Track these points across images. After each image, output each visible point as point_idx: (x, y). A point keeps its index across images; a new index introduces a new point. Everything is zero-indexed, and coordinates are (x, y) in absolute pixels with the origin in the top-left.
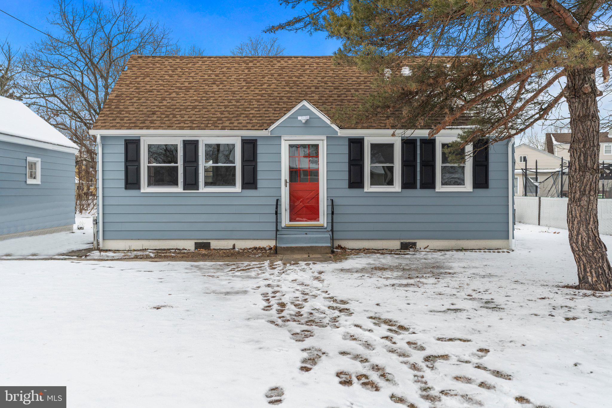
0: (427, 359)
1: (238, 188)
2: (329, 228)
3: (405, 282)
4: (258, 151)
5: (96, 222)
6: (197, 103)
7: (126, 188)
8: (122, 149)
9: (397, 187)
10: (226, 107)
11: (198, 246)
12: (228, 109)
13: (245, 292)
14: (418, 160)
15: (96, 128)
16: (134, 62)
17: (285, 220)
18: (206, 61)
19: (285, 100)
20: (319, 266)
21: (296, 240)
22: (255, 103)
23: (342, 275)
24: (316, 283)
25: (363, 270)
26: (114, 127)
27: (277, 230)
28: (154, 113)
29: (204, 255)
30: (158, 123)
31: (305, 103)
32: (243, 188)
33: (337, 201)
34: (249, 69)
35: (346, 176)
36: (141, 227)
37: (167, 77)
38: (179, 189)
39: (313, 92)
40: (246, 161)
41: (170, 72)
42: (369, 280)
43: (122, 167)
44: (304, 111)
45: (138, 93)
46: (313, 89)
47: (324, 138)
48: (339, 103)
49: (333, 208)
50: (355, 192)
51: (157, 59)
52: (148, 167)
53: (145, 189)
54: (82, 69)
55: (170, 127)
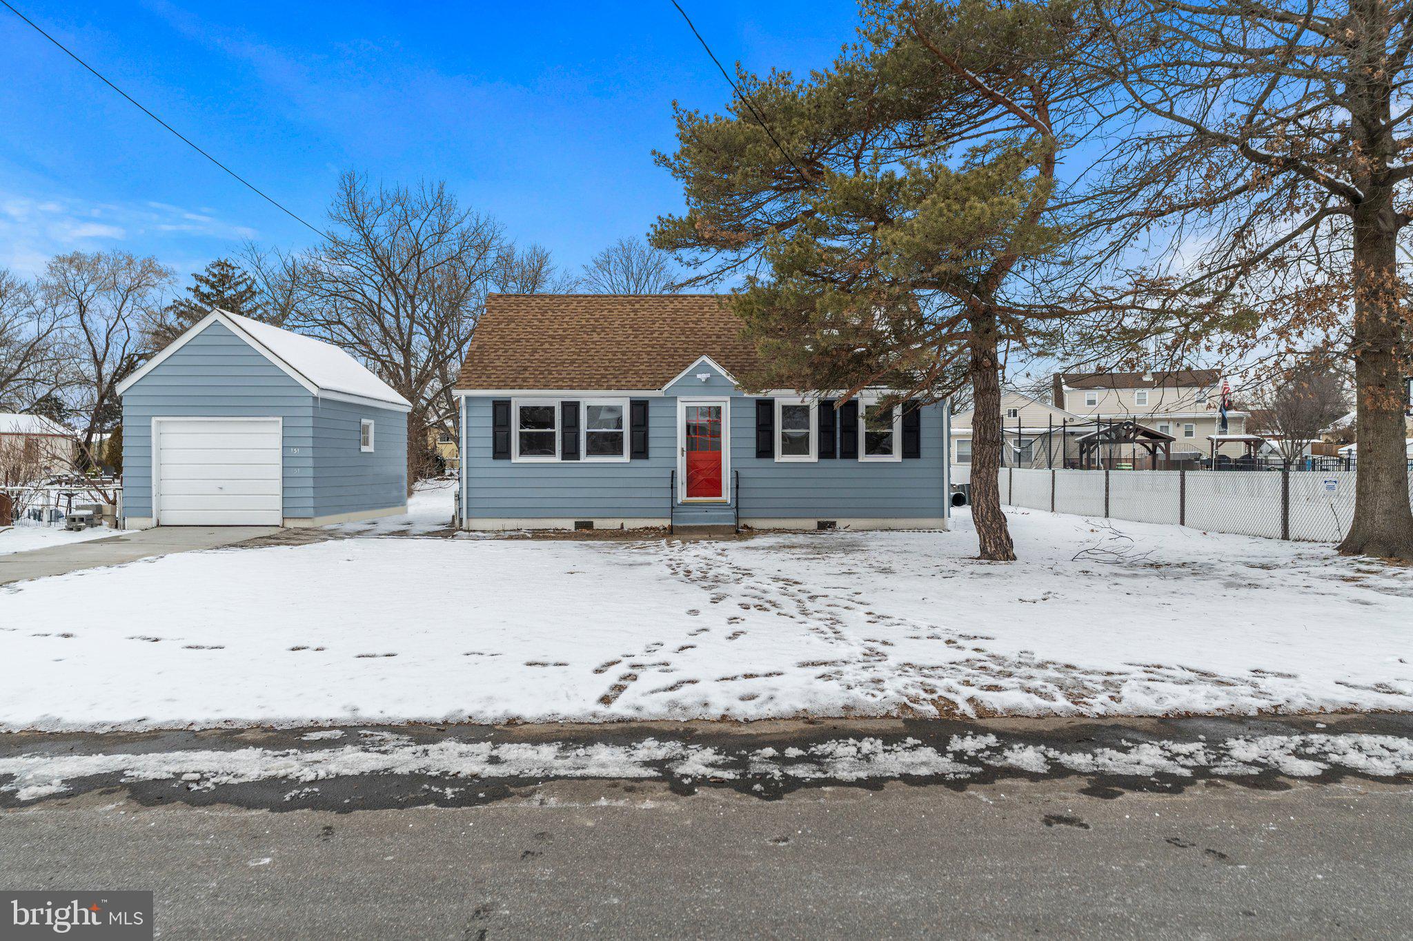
0: (811, 597)
1: (626, 458)
2: (734, 505)
3: (812, 556)
4: (650, 415)
5: (458, 498)
6: (575, 357)
7: (494, 458)
8: (490, 413)
9: (813, 457)
10: (610, 361)
11: (579, 525)
12: (613, 364)
13: (649, 564)
14: (838, 425)
15: (460, 387)
16: (493, 303)
17: (682, 495)
18: (582, 301)
19: (681, 352)
20: (722, 545)
21: (695, 519)
22: (644, 356)
23: (747, 551)
24: (719, 558)
25: (770, 548)
26: (481, 386)
27: (672, 508)
28: (525, 369)
29: (588, 535)
30: (531, 382)
31: (705, 358)
32: (632, 458)
33: (742, 473)
34: (635, 311)
35: (753, 444)
36: (508, 503)
37: (536, 323)
38: (557, 459)
39: (714, 342)
40: (637, 426)
41: (540, 317)
42: (775, 555)
43: (490, 433)
44: (704, 367)
45: (504, 343)
46: (714, 338)
47: (728, 399)
48: (746, 357)
49: (737, 481)
50: (764, 462)
51: (521, 298)
52: (521, 433)
53: (517, 458)
54: (379, 285)
55: (546, 387)
